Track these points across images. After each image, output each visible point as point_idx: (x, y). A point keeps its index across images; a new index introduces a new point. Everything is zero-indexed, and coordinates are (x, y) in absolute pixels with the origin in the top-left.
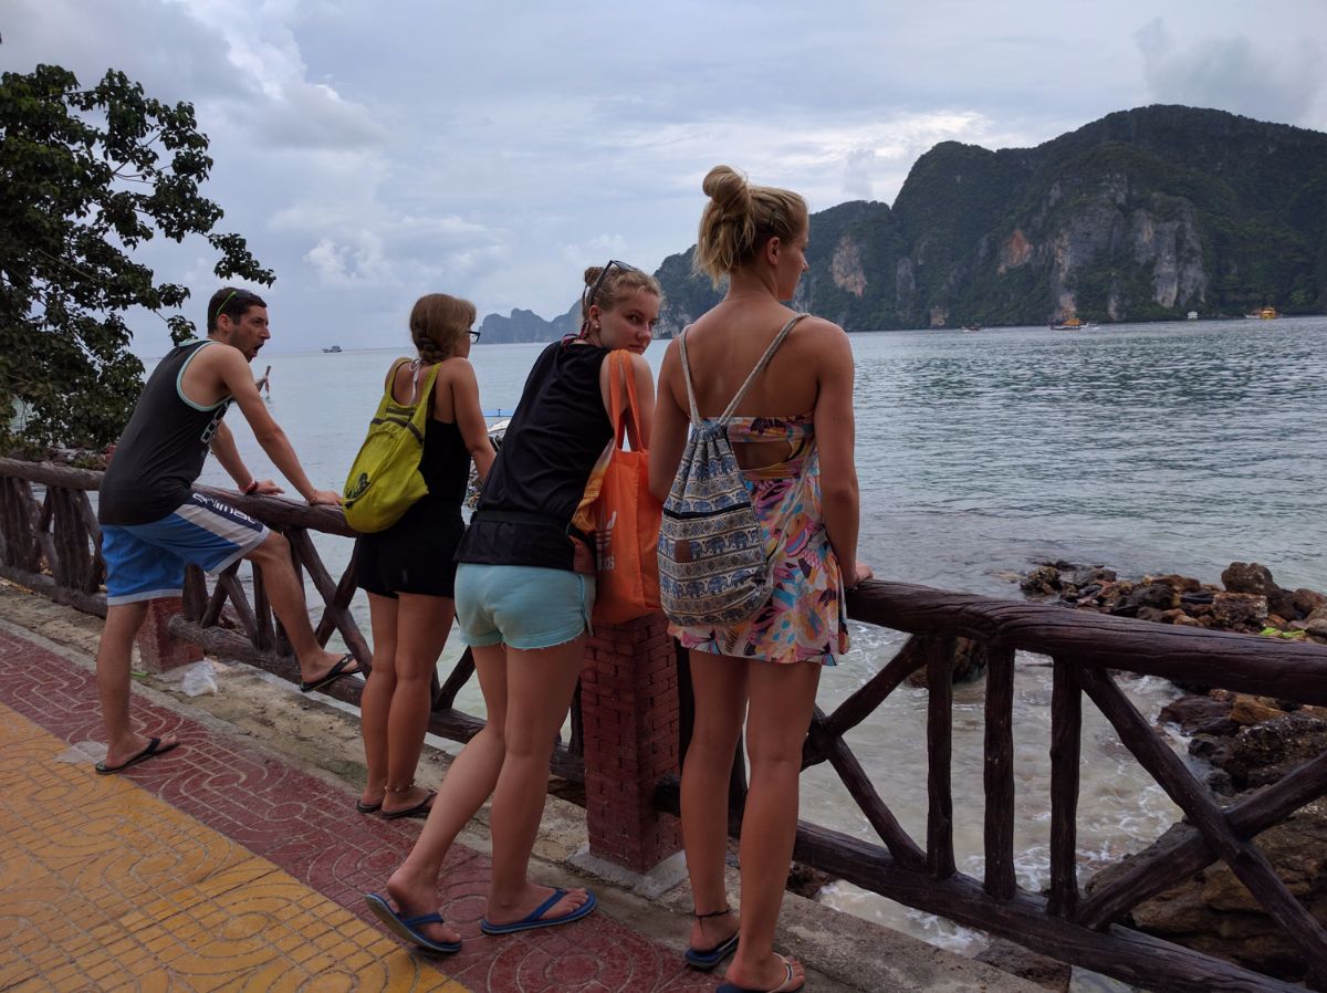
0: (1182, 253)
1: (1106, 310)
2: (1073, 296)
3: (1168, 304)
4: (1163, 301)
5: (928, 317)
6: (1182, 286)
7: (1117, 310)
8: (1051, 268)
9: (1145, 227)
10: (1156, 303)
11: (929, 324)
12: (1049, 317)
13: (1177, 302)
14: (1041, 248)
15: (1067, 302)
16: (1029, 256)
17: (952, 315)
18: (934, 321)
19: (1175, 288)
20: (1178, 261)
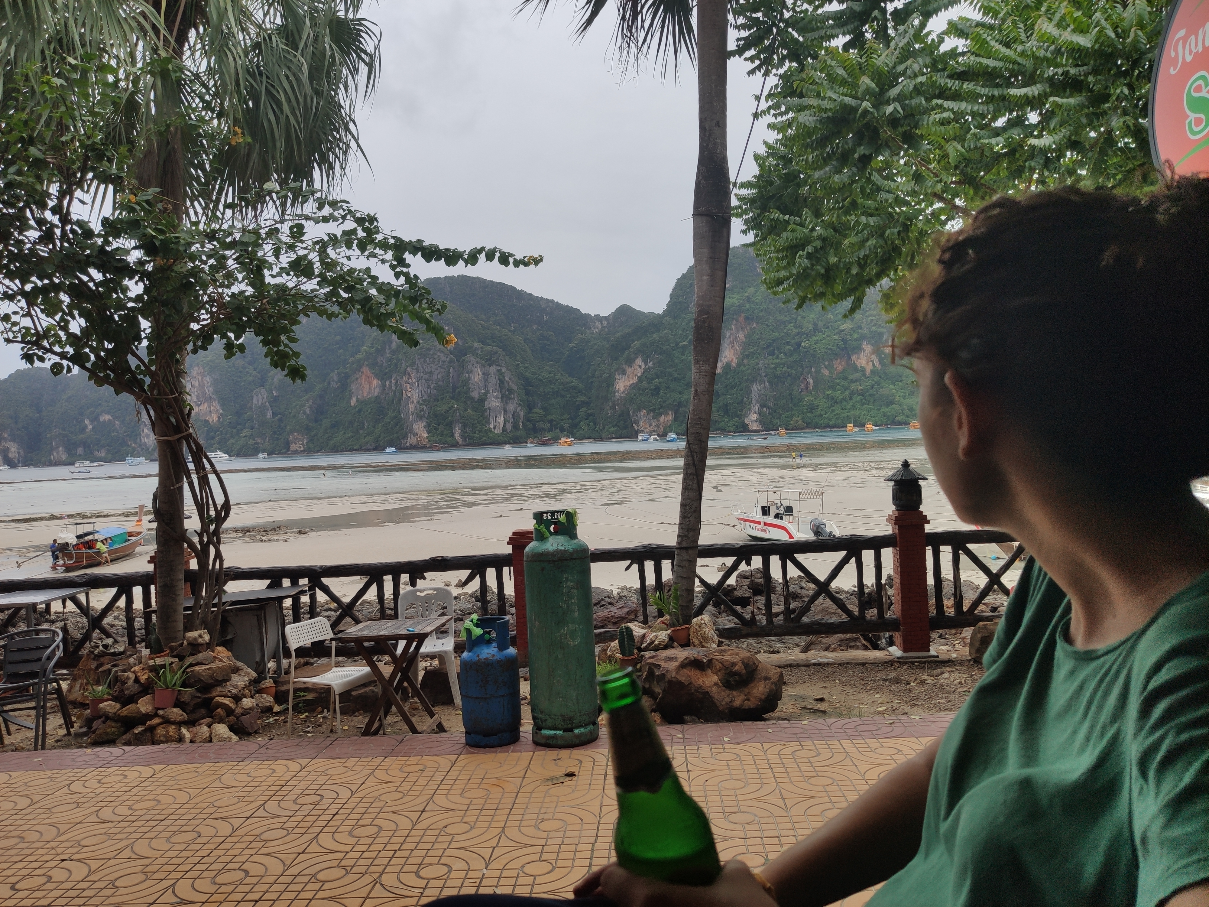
0: (504, 391)
1: (452, 435)
2: (424, 423)
3: (498, 431)
4: (494, 428)
5: (287, 445)
6: (507, 417)
7: (462, 436)
8: (400, 400)
9: (475, 370)
10: (490, 430)
11: (288, 450)
12: (403, 441)
13: (504, 429)
14: (387, 383)
15: (420, 430)
16: (377, 390)
17: (311, 441)
18: (293, 447)
19: (502, 419)
20: (502, 398)
